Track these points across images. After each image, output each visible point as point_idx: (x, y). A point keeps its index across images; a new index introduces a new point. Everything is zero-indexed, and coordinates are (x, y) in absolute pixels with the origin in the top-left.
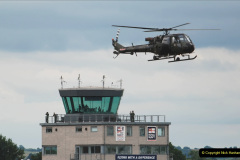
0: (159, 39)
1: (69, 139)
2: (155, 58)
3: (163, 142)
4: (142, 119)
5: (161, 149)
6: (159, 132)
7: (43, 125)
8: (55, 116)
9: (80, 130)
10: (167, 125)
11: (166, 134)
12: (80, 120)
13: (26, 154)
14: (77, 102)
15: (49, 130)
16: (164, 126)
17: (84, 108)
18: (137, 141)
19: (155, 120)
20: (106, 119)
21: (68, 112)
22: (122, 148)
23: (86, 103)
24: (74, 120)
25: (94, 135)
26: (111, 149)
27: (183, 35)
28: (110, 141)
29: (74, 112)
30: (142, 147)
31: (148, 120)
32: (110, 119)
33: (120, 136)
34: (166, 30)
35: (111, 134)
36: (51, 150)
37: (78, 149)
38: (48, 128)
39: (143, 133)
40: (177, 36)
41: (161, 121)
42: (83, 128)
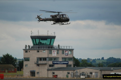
0: (56, 16)
1: (34, 55)
2: (54, 23)
3: (71, 56)
4: (63, 47)
5: (70, 59)
6: (70, 52)
7: (24, 50)
8: (29, 46)
9: (39, 52)
10: (73, 50)
11: (72, 53)
12: (39, 48)
13: (18, 61)
14: (37, 41)
15: (26, 52)
16: (72, 50)
17: (40, 43)
18: (61, 56)
19: (68, 48)
20: (49, 47)
21: (34, 45)
22: (55, 59)
23: (41, 41)
24: (36, 48)
25: (44, 54)
26: (51, 59)
27: (65, 15)
28: (50, 56)
29: (36, 45)
30: (63, 58)
31: (65, 48)
32: (50, 47)
33: (54, 54)
34: (59, 12)
35: (51, 53)
36: (27, 59)
37: (38, 59)
38: (26, 51)
39: (63, 53)
40: (63, 15)
41: (71, 48)
42: (40, 51)
